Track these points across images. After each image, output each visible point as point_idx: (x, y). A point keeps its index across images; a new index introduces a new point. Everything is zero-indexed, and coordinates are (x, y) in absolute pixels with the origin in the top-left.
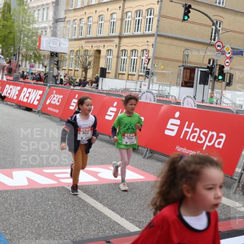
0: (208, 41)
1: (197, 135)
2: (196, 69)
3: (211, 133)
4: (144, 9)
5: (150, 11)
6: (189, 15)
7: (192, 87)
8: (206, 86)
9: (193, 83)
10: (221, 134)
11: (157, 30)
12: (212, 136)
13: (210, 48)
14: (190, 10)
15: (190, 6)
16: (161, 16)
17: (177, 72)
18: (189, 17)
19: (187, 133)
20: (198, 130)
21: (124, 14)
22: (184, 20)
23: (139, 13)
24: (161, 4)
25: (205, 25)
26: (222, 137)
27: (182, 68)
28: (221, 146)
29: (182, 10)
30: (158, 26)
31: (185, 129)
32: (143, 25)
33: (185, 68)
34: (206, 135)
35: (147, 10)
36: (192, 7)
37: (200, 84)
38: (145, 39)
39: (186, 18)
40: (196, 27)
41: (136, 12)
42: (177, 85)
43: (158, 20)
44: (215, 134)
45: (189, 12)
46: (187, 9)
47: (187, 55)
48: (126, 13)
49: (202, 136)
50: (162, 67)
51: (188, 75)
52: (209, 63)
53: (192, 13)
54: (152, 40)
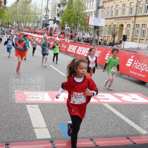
19: (135, 65)
31: (135, 63)
41: (146, 1)
48: (140, 2)
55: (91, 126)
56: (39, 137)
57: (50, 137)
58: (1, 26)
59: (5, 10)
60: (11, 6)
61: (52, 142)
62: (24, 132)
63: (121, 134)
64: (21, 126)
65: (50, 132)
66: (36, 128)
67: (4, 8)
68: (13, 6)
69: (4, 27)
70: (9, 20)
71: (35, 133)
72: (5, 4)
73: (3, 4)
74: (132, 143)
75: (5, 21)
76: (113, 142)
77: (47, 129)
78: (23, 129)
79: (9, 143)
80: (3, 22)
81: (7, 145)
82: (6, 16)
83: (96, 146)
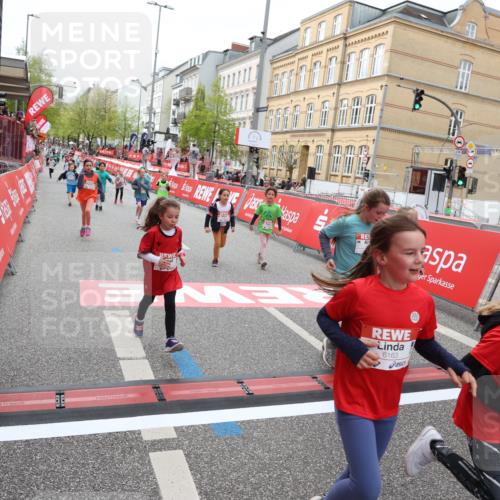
0: (446, 136)
1: (428, 254)
2: (429, 172)
3: (446, 253)
4: (364, 96)
5: (371, 98)
6: (422, 102)
7: (423, 193)
8: (441, 193)
9: (424, 189)
10: (460, 255)
11: (380, 122)
12: (449, 256)
13: (447, 144)
14: (423, 96)
15: (422, 92)
16: (385, 104)
17: (403, 174)
18: (420, 106)
20: (430, 248)
21: (338, 102)
22: (414, 109)
23: (357, 100)
24: (386, 90)
25: (441, 116)
26: (461, 259)
27: (411, 170)
28: (460, 270)
29: (412, 97)
30: (381, 117)
32: (362, 115)
33: (415, 170)
34: (440, 255)
35: (368, 97)
36: (426, 92)
37: (433, 190)
38: (364, 133)
39: (417, 106)
40: (430, 119)
41: (354, 99)
42: (404, 190)
43: (382, 110)
44: (452, 253)
45: (421, 99)
46: (419, 96)
47: (418, 154)
48: (342, 101)
49: (435, 255)
50: (385, 168)
51: (418, 178)
52: (446, 164)
53: (426, 100)
54: (373, 134)
55: (238, 354)
56: (129, 376)
57: (153, 378)
58: (53, 143)
59: (62, 109)
60: (74, 100)
61: (157, 388)
62: (96, 367)
63: (300, 370)
64: (90, 355)
65: (153, 367)
66: (124, 359)
67: (60, 104)
68: (78, 102)
69: (59, 145)
70: (70, 131)
71: (120, 370)
72: (61, 96)
73: (56, 97)
74: (322, 388)
75: (61, 133)
76: (284, 386)
77: (146, 361)
78: (95, 361)
79: (66, 392)
80: (56, 135)
81: (60, 394)
82: (62, 121)
83: (249, 394)
